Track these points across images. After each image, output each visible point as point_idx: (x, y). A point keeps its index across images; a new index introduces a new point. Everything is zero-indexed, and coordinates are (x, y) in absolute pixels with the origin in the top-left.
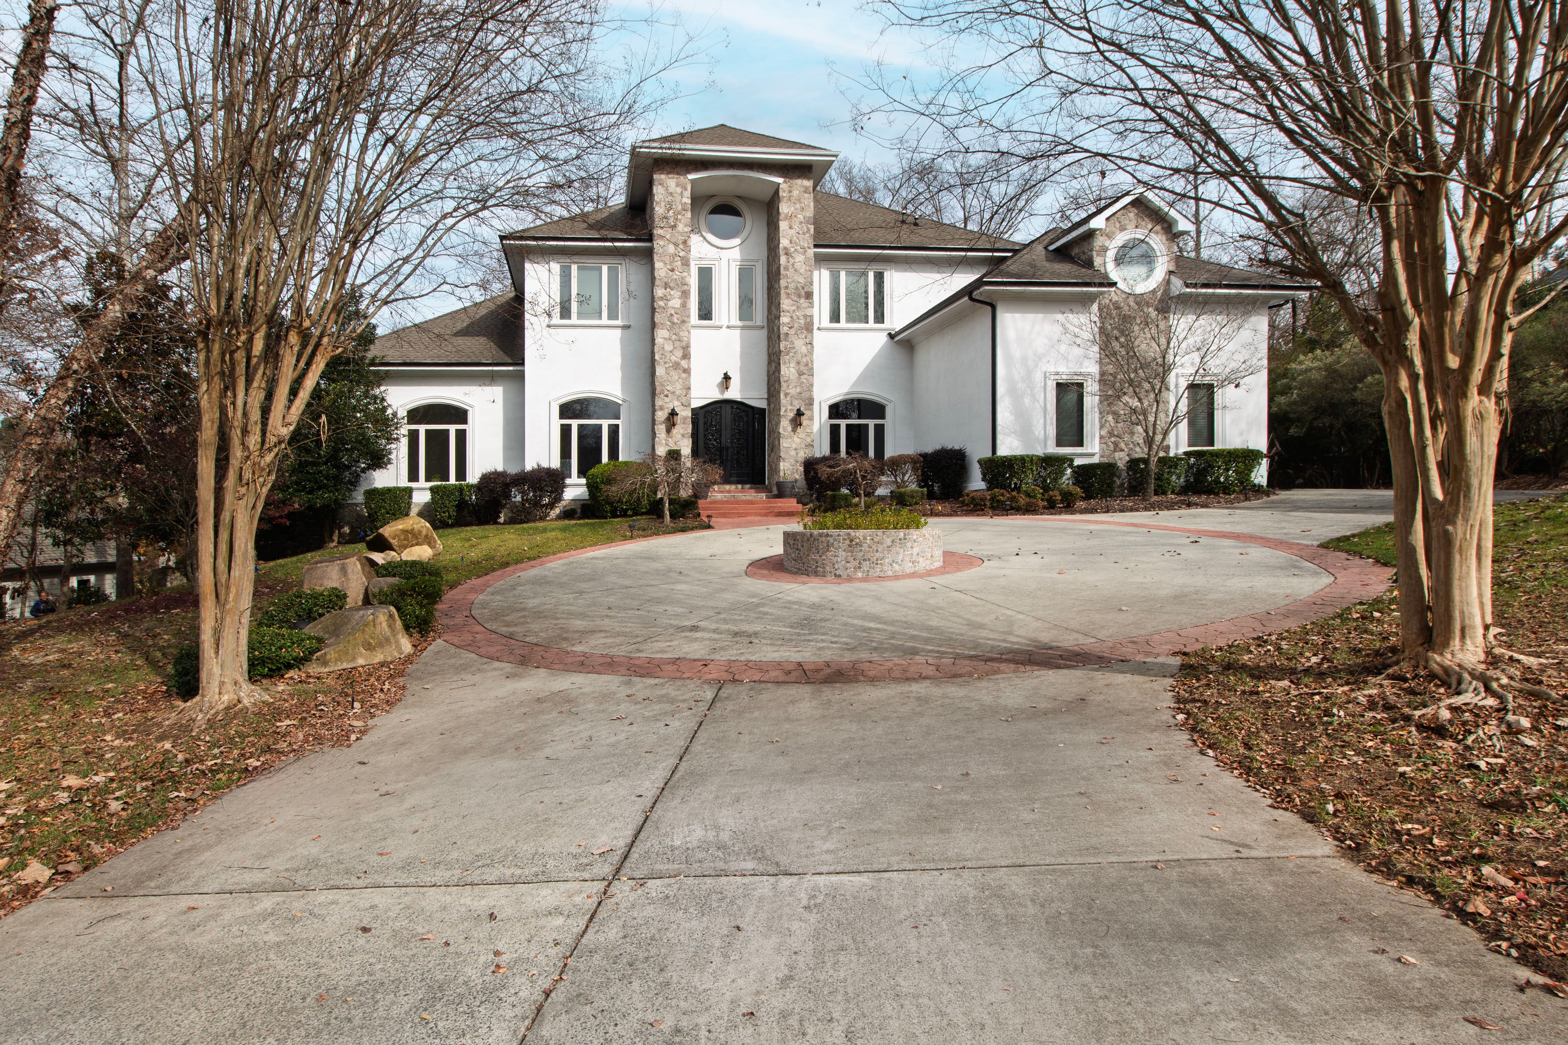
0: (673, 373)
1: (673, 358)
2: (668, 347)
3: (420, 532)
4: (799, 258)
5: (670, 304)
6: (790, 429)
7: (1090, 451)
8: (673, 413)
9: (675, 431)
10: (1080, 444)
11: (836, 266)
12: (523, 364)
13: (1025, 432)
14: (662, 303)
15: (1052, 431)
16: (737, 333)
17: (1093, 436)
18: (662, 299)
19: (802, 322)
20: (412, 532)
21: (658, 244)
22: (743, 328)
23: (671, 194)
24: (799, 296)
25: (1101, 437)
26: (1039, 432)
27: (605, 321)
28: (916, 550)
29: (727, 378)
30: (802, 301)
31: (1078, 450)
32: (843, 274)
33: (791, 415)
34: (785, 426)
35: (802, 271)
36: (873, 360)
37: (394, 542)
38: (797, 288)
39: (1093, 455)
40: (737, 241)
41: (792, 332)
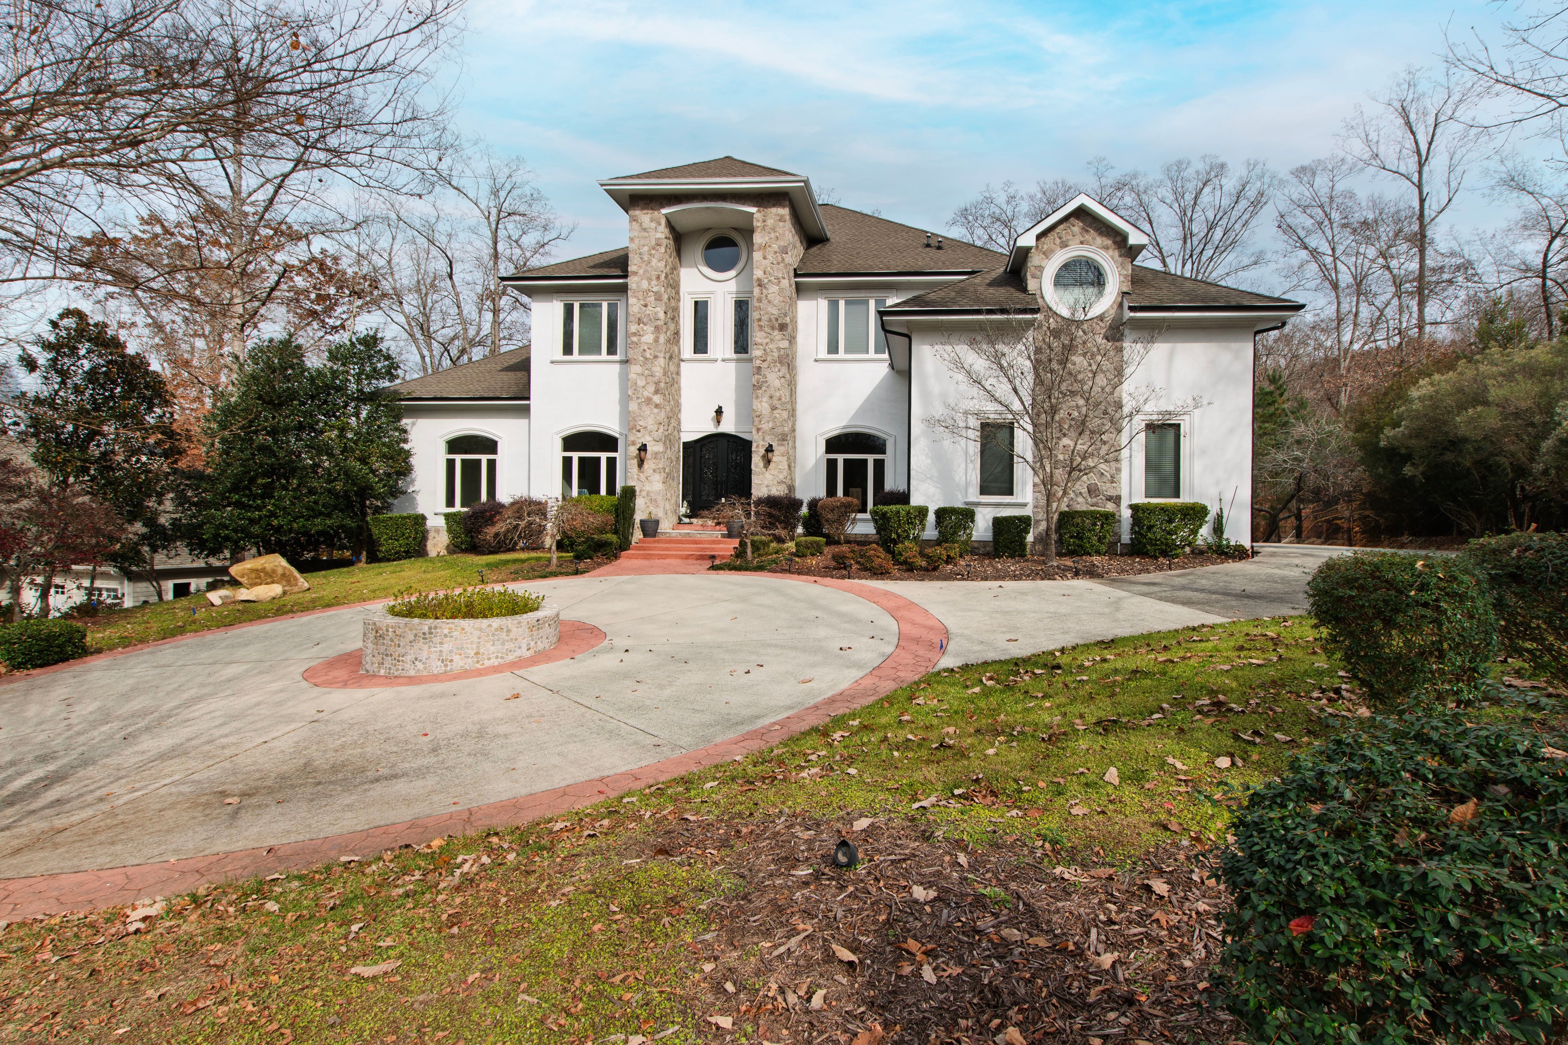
0: (644, 408)
1: (646, 394)
2: (641, 383)
3: (274, 571)
4: (773, 289)
5: (643, 339)
6: (761, 464)
7: (1020, 500)
8: (643, 448)
9: (646, 465)
10: (1010, 492)
11: (835, 295)
12: (528, 399)
13: (944, 476)
14: (635, 339)
15: (974, 476)
16: (732, 366)
17: (1024, 484)
18: (635, 334)
19: (776, 354)
20: (263, 570)
21: (632, 281)
22: (738, 360)
23: (645, 230)
24: (773, 328)
25: (1035, 485)
26: (959, 476)
27: (604, 356)
28: (446, 647)
29: (719, 412)
30: (776, 332)
31: (1006, 499)
32: (842, 303)
33: (762, 451)
34: (757, 461)
35: (776, 302)
36: (873, 392)
37: (244, 580)
38: (770, 320)
39: (1024, 505)
40: (732, 273)
41: (765, 365)
